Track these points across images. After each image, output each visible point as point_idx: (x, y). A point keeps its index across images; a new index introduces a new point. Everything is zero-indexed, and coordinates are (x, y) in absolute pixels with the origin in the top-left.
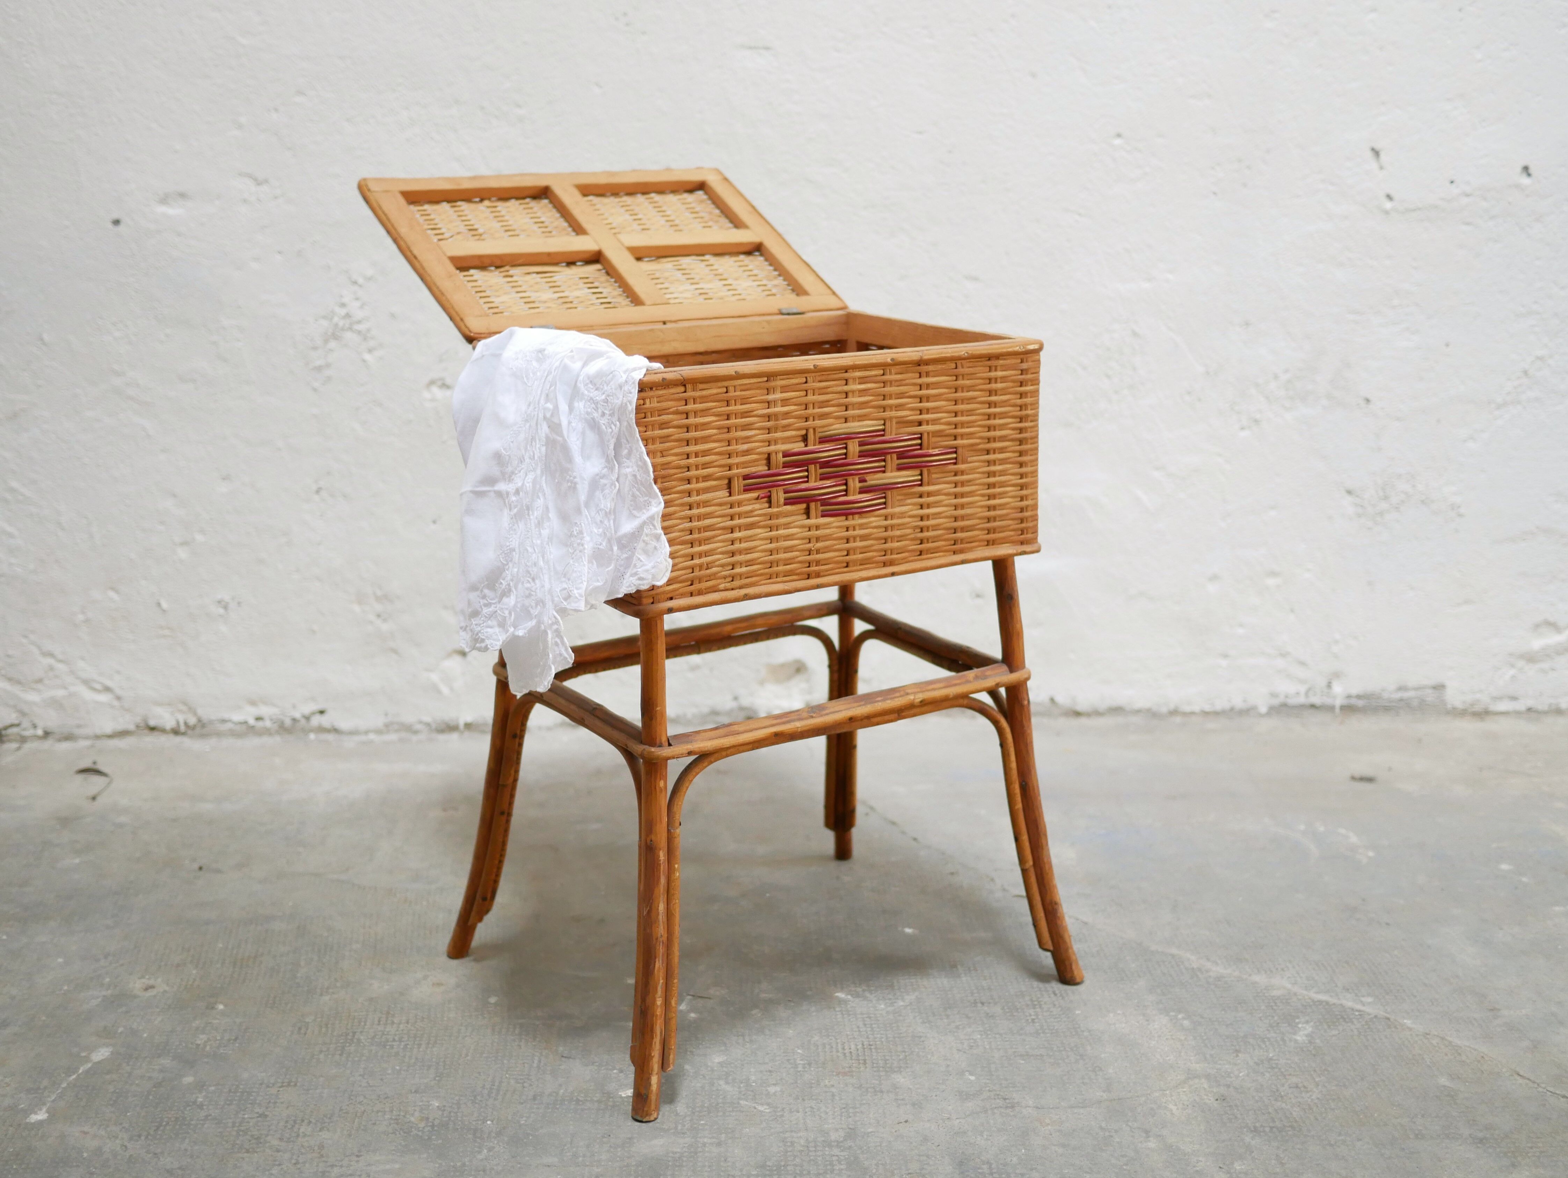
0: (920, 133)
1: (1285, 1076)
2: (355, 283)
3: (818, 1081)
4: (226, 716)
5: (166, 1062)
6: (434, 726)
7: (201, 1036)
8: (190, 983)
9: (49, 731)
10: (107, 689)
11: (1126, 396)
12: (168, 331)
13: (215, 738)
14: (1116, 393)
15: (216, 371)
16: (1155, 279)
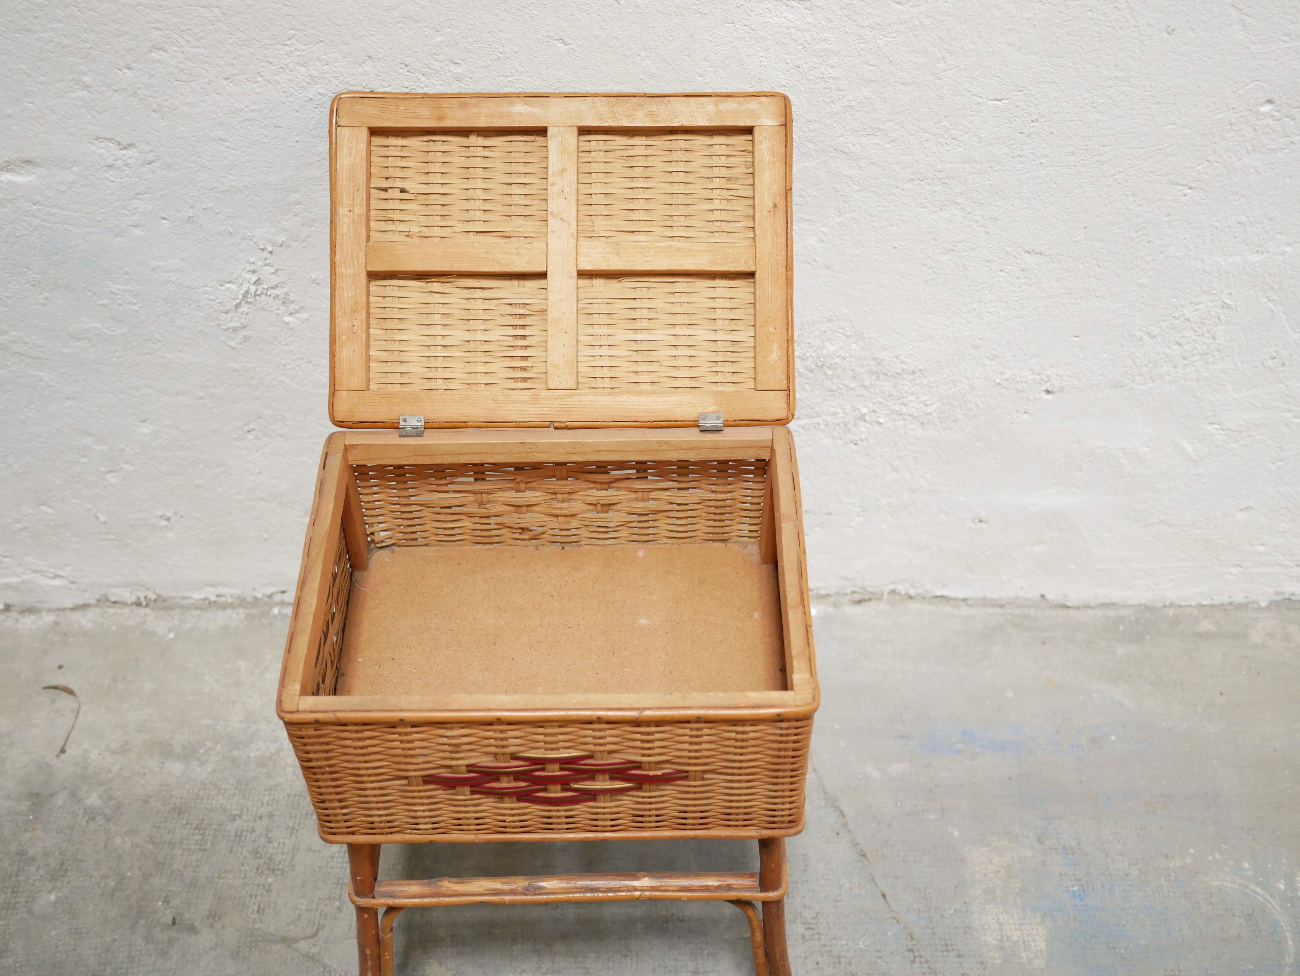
2: (262, 249)
4: (186, 595)
10: (59, 576)
11: (1197, 361)
12: (47, 295)
13: (178, 611)
14: (1184, 358)
15: (113, 331)
16: (1268, 252)
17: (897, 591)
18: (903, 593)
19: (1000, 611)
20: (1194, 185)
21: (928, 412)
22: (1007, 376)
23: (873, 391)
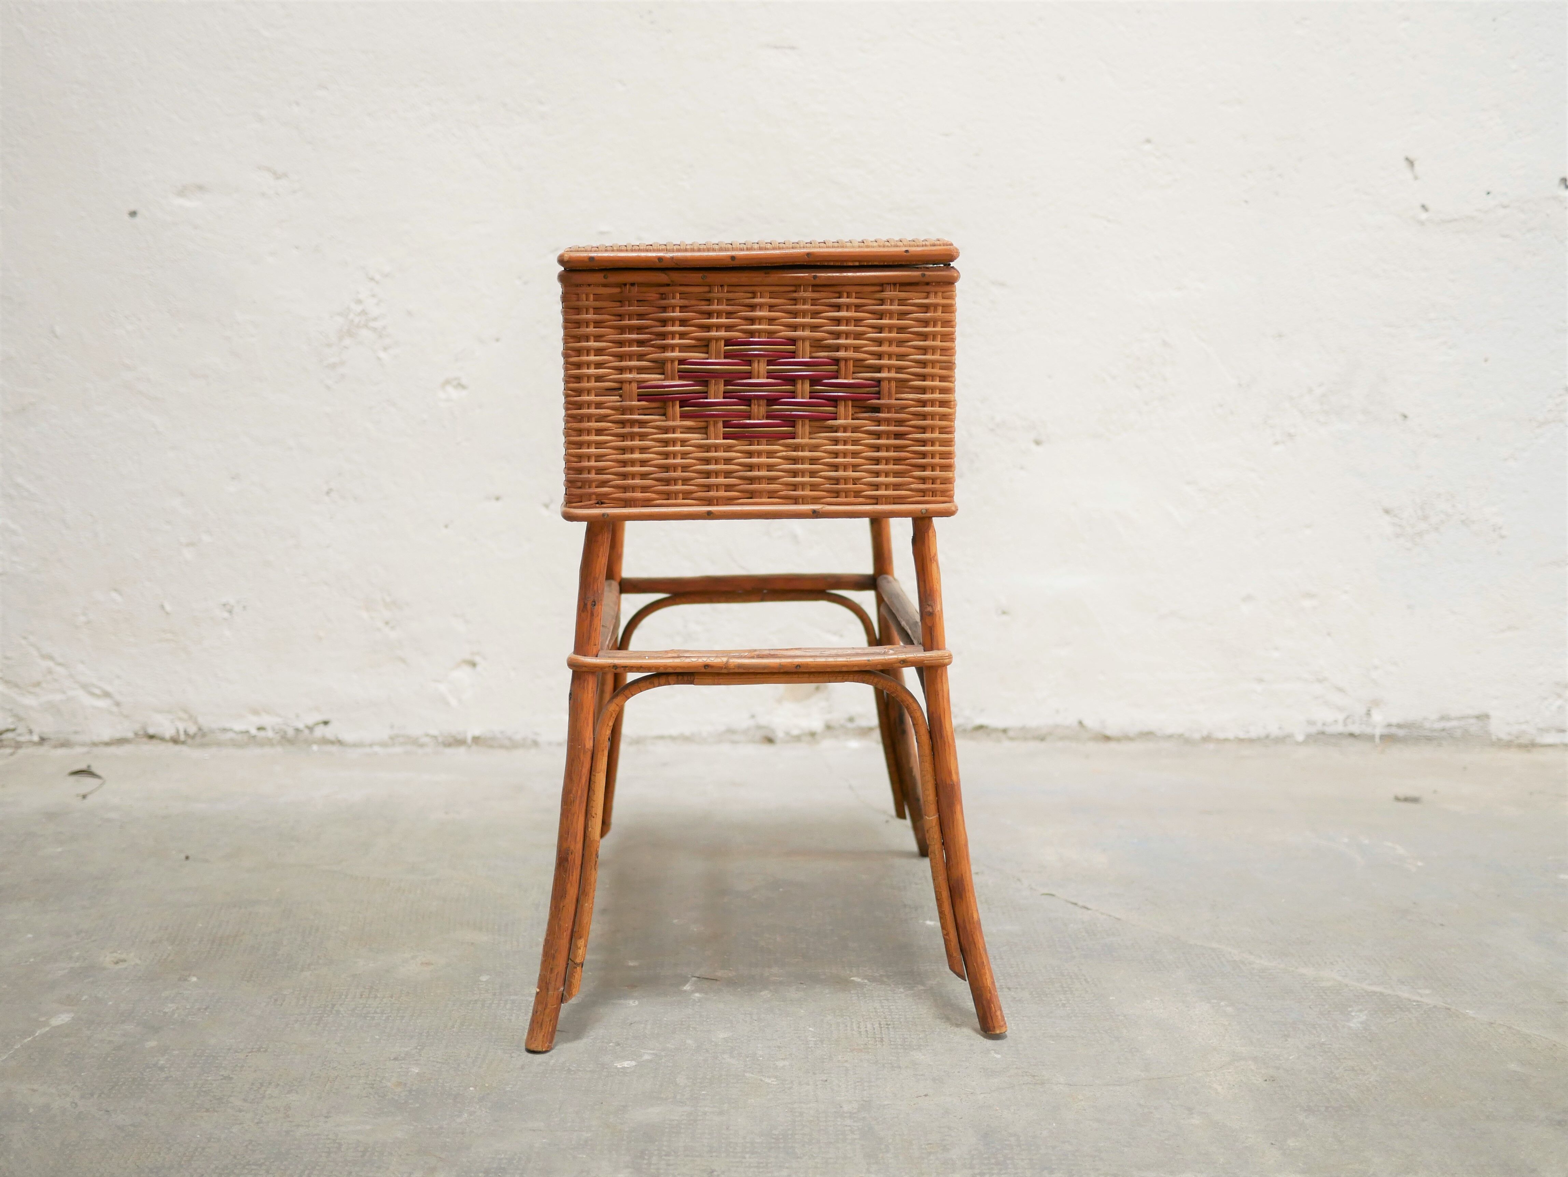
1: (1339, 1059)
2: (372, 279)
3: (830, 1056)
4: (227, 725)
5: (129, 1027)
6: (440, 739)
7: (170, 1005)
8: (164, 957)
9: (45, 736)
10: (107, 695)
11: (1157, 407)
12: (182, 326)
13: (215, 748)
14: (1146, 404)
15: (229, 367)
16: (1186, 288)
19: (1042, 744)
22: (997, 420)
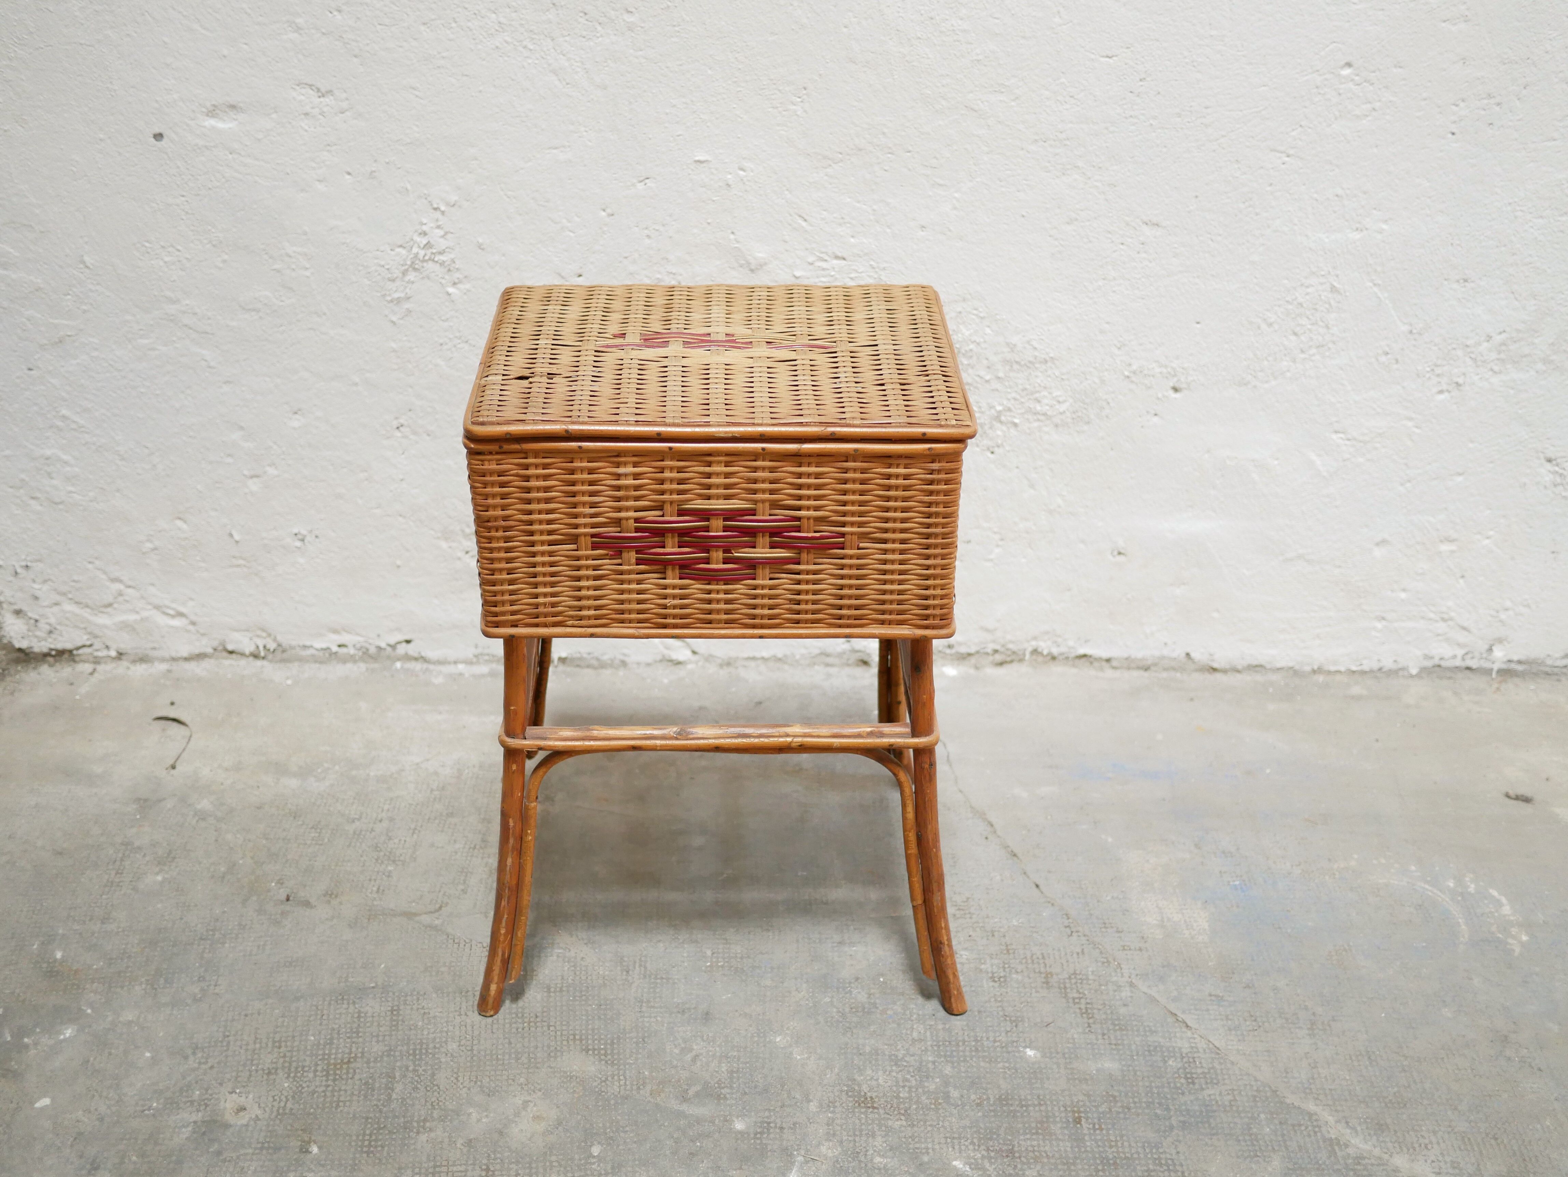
0: (1110, 57)
2: (435, 209)
4: (308, 643)
8: (282, 1103)
9: (123, 652)
10: (181, 615)
11: (1314, 355)
12: (226, 257)
13: (296, 664)
14: (1302, 351)
15: (282, 301)
16: (1367, 229)
17: (1040, 650)
18: (1045, 653)
19: (1146, 674)
20: (1291, 152)
21: (1061, 410)
22: (1134, 367)
23: (1007, 384)
